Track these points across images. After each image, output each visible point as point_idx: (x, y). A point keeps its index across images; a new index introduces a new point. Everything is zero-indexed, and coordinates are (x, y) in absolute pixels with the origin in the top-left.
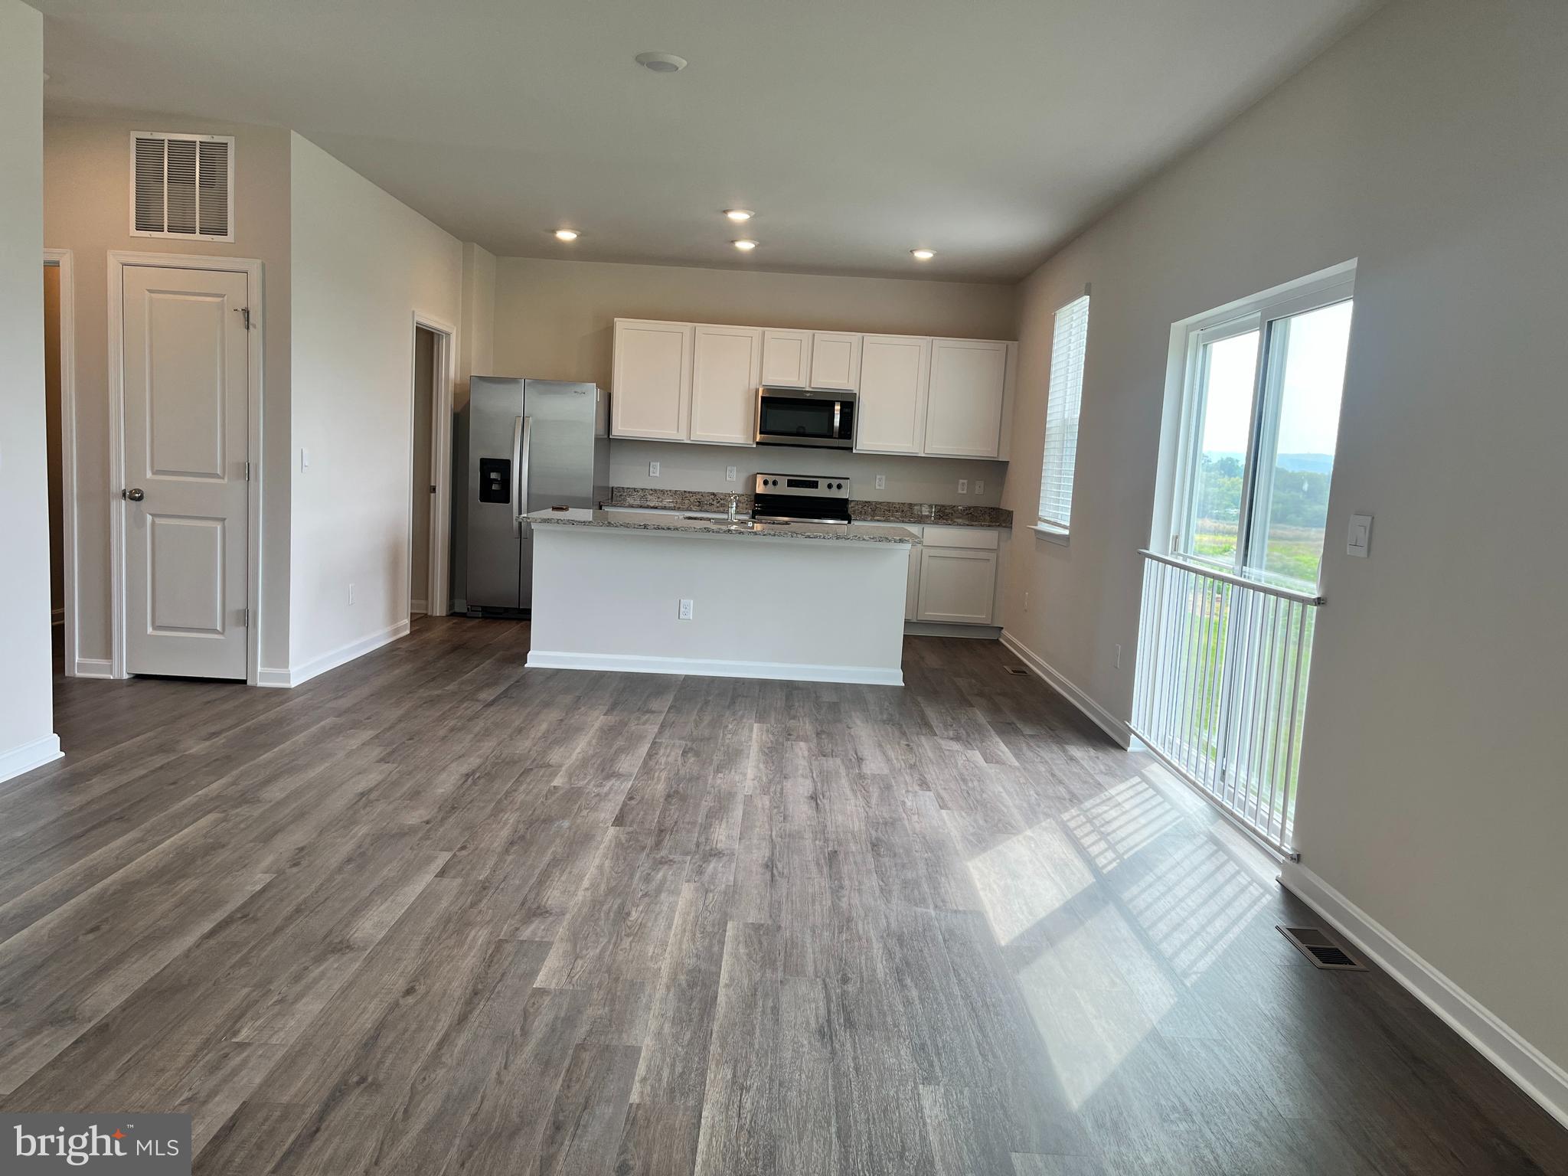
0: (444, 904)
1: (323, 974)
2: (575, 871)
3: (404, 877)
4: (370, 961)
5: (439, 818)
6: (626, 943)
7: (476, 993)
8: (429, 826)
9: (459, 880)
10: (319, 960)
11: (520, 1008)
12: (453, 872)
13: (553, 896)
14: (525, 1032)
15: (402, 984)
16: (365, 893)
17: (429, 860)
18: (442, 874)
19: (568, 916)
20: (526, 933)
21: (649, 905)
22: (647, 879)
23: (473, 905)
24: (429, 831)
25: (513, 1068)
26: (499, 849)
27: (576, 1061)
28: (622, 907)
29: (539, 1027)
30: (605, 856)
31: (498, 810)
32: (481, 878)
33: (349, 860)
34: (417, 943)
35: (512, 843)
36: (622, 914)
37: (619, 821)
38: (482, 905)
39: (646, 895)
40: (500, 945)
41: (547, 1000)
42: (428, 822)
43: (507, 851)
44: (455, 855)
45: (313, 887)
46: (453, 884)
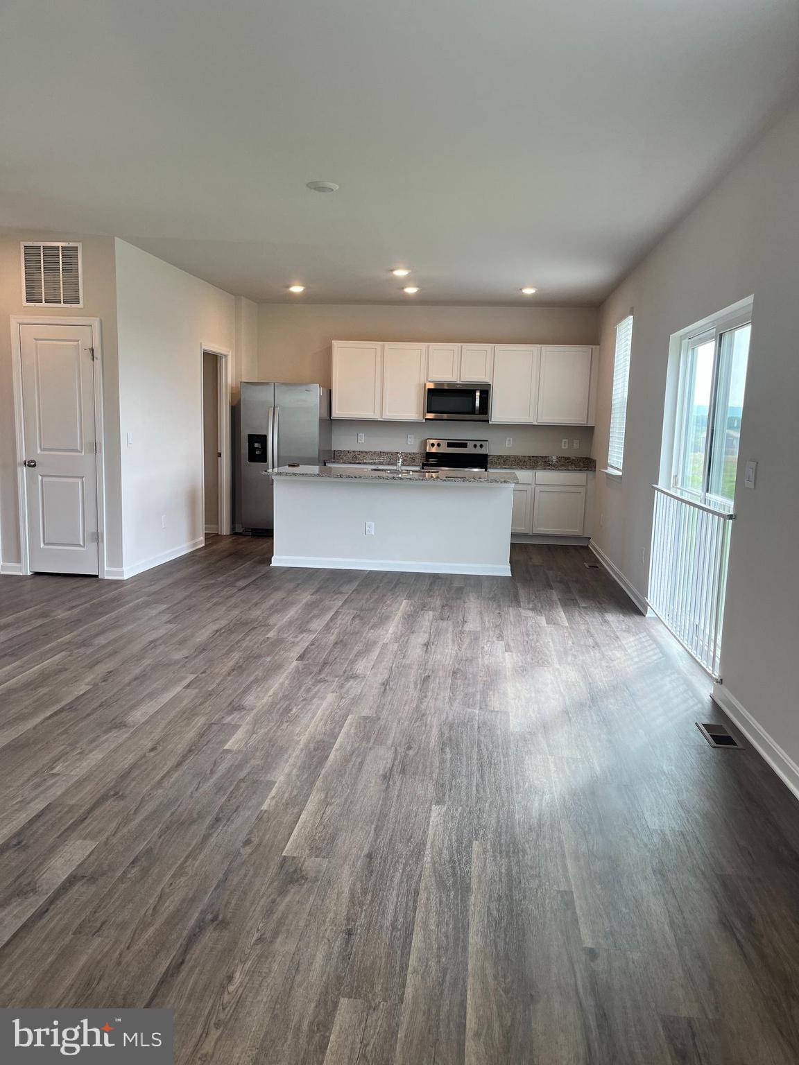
0: (185, 702)
1: (107, 739)
2: (266, 686)
3: (165, 689)
4: (134, 733)
5: (194, 655)
6: (285, 725)
7: (190, 751)
8: (186, 660)
9: (197, 690)
10: (106, 732)
11: (213, 760)
12: (194, 686)
13: (249, 700)
14: (212, 772)
15: (150, 745)
16: (141, 697)
17: (183, 678)
18: (187, 687)
19: (255, 711)
20: (228, 720)
21: (305, 705)
22: (308, 691)
23: (201, 704)
24: (186, 663)
25: (200, 790)
26: (224, 674)
27: (237, 787)
28: (289, 705)
29: (222, 769)
30: (287, 678)
31: (231, 650)
32: (210, 689)
33: (136, 679)
34: (164, 723)
35: (233, 670)
36: (287, 710)
37: (301, 658)
38: (206, 705)
39: (305, 700)
40: (211, 725)
41: (229, 756)
42: (186, 658)
43: (229, 674)
44: (197, 676)
45: (112, 693)
46: (193, 692)
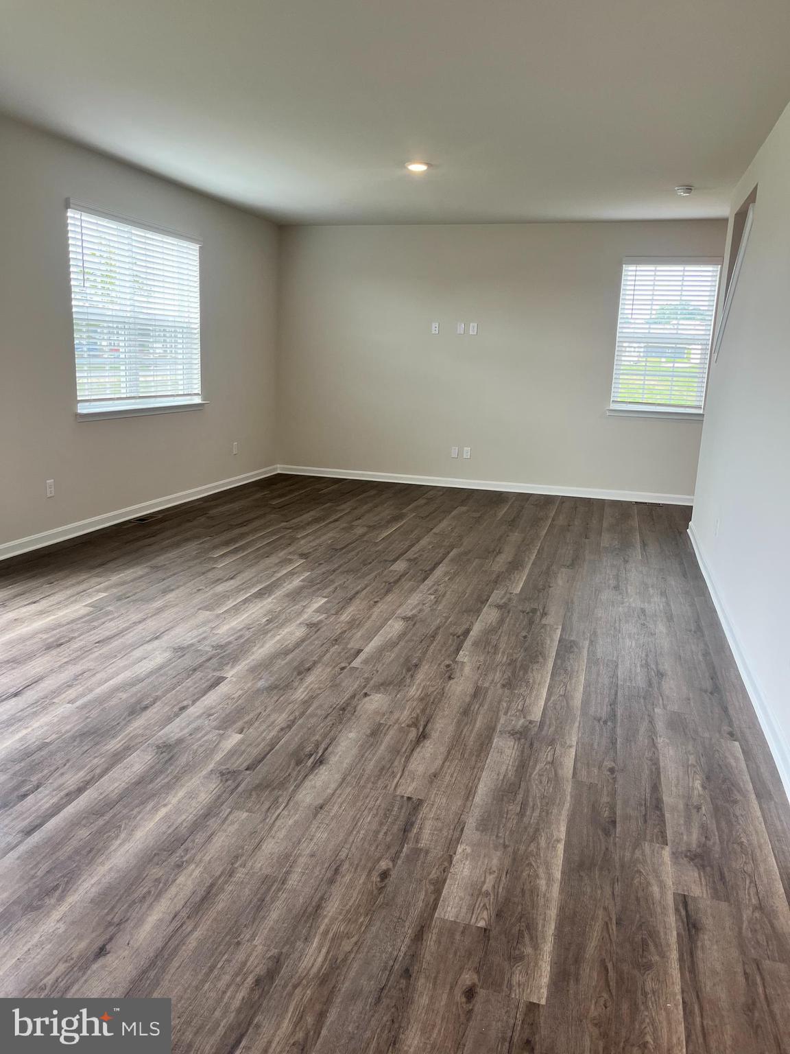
0: (359, 634)
2: (278, 645)
3: (381, 651)
4: (393, 613)
5: (357, 697)
6: (278, 610)
7: (351, 599)
8: (364, 691)
9: (349, 646)
11: (335, 593)
12: (352, 651)
13: (300, 632)
14: (336, 588)
15: (379, 605)
16: (402, 643)
18: (359, 651)
19: (298, 622)
20: (323, 617)
23: (345, 631)
24: (365, 687)
25: (343, 581)
26: (320, 665)
27: (322, 581)
28: (267, 625)
29: (331, 589)
30: (253, 653)
31: (307, 703)
32: (336, 646)
34: (374, 617)
35: (309, 669)
36: (269, 621)
38: (339, 631)
40: (337, 613)
41: (324, 595)
42: (366, 695)
43: (315, 663)
44: (349, 664)
45: (431, 651)
46: (354, 644)
